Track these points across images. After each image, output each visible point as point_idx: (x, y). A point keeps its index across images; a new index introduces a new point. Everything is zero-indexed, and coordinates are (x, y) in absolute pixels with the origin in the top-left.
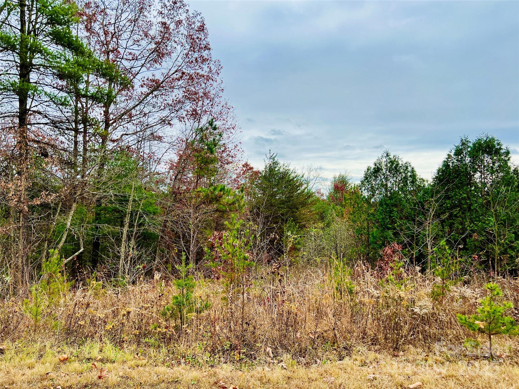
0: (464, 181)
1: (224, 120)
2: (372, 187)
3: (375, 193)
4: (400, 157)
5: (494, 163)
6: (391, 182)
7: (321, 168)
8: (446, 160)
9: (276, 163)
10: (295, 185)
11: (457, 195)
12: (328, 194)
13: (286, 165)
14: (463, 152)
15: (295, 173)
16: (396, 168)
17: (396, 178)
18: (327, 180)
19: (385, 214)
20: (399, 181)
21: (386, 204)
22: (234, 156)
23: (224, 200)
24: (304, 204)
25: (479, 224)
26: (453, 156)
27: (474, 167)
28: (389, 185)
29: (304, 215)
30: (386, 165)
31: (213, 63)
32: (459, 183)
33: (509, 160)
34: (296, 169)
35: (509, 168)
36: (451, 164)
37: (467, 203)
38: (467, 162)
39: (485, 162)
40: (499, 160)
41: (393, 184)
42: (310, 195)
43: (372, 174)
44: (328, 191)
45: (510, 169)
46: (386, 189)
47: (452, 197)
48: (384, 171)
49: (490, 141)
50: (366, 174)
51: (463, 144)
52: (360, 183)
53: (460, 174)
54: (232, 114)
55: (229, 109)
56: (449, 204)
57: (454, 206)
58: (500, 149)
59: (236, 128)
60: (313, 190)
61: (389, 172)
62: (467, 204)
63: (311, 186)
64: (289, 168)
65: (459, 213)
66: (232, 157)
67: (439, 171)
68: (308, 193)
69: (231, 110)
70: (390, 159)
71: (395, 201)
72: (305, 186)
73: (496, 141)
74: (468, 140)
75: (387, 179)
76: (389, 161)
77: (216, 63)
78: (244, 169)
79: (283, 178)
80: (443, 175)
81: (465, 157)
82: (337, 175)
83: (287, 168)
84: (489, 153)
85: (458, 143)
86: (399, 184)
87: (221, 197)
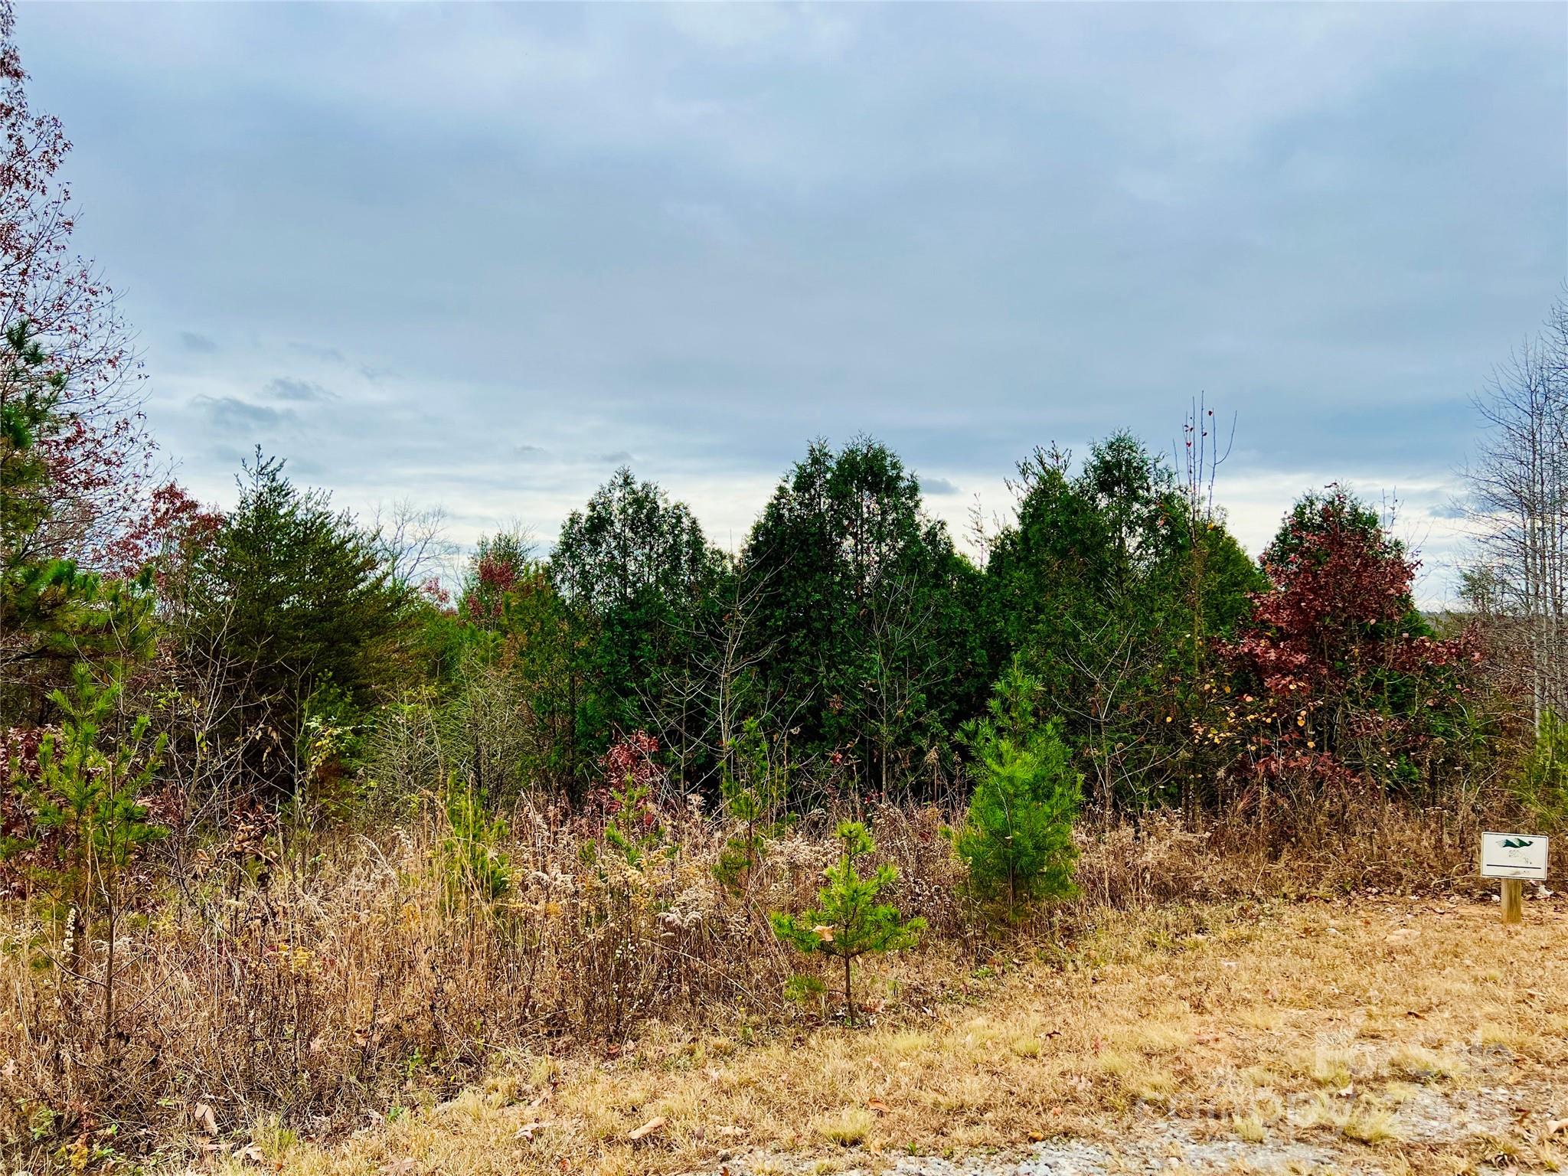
0: (815, 558)
1: (73, 329)
2: (584, 573)
3: (593, 589)
4: (661, 489)
5: (884, 513)
6: (636, 559)
7: (440, 514)
8: (775, 502)
9: (281, 491)
10: (348, 563)
11: (799, 596)
12: (461, 594)
13: (318, 497)
14: (814, 483)
15: (348, 524)
16: (649, 518)
17: (651, 549)
18: (458, 549)
19: (618, 652)
20: (659, 556)
21: (621, 622)
22: (114, 459)
23: (71, 616)
24: (380, 627)
25: (850, 670)
26: (791, 492)
27: (839, 523)
28: (632, 566)
29: (379, 660)
30: (623, 511)
31: (32, 125)
32: (804, 565)
33: (916, 506)
34: (352, 514)
35: (918, 527)
36: (787, 514)
37: (821, 618)
38: (823, 507)
39: (865, 510)
40: (896, 508)
41: (642, 566)
42: (400, 597)
43: (583, 535)
44: (463, 583)
45: (918, 529)
46: (624, 580)
47: (788, 601)
48: (618, 526)
49: (875, 456)
50: (567, 534)
51: (815, 461)
52: (550, 560)
53: (808, 539)
54: (106, 312)
55: (94, 293)
56: (781, 619)
57: (793, 626)
58: (898, 477)
59: (123, 362)
60: (415, 582)
61: (631, 529)
62: (823, 619)
63: (407, 570)
64: (329, 509)
65: (803, 642)
66: (108, 462)
67: (757, 529)
68: (393, 591)
69: (105, 297)
70: (634, 492)
71: (647, 613)
72: (384, 567)
73: (889, 459)
74: (826, 450)
75: (625, 552)
76: (630, 498)
77: (45, 127)
78: (163, 507)
79: (304, 542)
80: (766, 542)
81: (819, 496)
82: (491, 537)
83: (320, 509)
84: (874, 488)
85: (804, 459)
86: (658, 566)
87: (57, 604)
